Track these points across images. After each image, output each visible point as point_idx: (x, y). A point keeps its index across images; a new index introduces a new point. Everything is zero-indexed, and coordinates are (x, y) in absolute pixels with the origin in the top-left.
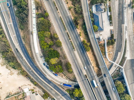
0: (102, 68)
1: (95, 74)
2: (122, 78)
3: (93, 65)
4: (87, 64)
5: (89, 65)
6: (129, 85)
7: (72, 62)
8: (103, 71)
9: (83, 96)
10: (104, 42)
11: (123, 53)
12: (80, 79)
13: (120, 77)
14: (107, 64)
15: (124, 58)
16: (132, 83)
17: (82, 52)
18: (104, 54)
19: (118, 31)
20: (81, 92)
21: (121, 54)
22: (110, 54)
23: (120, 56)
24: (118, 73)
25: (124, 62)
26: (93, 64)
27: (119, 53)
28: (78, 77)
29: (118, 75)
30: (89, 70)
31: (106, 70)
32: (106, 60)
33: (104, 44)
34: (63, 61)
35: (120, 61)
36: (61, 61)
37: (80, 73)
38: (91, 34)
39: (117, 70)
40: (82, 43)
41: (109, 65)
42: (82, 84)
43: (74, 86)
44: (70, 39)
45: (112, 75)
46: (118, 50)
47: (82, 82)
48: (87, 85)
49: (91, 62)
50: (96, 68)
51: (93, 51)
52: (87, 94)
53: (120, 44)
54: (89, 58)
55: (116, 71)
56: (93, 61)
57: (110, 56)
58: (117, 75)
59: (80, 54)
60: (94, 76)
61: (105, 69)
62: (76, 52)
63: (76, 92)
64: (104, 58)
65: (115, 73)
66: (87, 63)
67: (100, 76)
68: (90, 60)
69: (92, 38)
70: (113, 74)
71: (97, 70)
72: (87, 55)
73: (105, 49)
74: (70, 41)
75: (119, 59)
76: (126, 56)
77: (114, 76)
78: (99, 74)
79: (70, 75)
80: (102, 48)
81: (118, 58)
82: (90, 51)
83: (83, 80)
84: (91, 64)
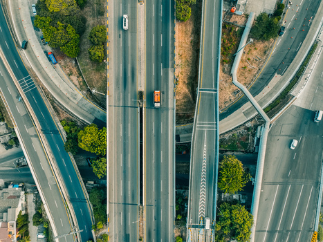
0: (203, 94)
1: (172, 104)
2: (251, 161)
4: (160, 59)
5: (166, 66)
6: (264, 183)
7: (117, 35)
8: (202, 104)
9: (105, 156)
10: (246, 22)
11: (287, 83)
12: (119, 99)
13: (246, 152)
14: (225, 96)
15: (285, 97)
16: (274, 183)
17: (161, 14)
18: (228, 59)
19: (304, 5)
20: (102, 139)
21: (281, 82)
22: (247, 69)
23: (276, 87)
24: (247, 139)
25: (279, 110)
26: (179, 70)
27: (277, 77)
28: (115, 89)
29: (245, 145)
30: (158, 81)
31: (211, 105)
32: (226, 82)
33: (242, 30)
34: (90, 21)
35: (270, 101)
36: (84, 20)
37: (127, 78)
39: (248, 129)
42: (118, 116)
43: (96, 118)
45: (227, 137)
46: (279, 67)
47: (121, 109)
48: (134, 125)
49: (178, 61)
50: (183, 89)
51: (197, 32)
52: (121, 156)
53: (293, 50)
54: (177, 44)
55: (241, 130)
56: (184, 60)
57: (246, 74)
58: (241, 143)
59: (154, 20)
60: (167, 109)
61: (211, 100)
63: (86, 133)
64: (223, 71)
65: (236, 133)
66: (162, 56)
67: (187, 126)
68: (176, 52)
70: (231, 134)
71: (186, 96)
72: (174, 33)
73: (237, 46)
75: (270, 94)
76: (293, 93)
77: (230, 140)
78: (188, 117)
79: (95, 76)
80: (230, 40)
81: (267, 90)
82: (190, 28)
83: (125, 107)
84: (173, 67)
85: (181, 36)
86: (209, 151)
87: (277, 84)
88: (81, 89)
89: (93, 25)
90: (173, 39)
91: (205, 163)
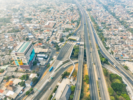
3: (87, 67)
5: (90, 69)
7: (102, 75)
11: (62, 66)
15: (64, 63)
16: (69, 52)
17: (92, 78)
18: (75, 71)
19: (55, 80)
20: (101, 58)
21: (64, 66)
25: (65, 61)
27: (64, 67)
30: (91, 66)
33: (71, 75)
34: (109, 80)
35: (66, 63)
37: (98, 67)
38: (79, 85)
40: (89, 83)
44: (99, 90)
46: (63, 69)
47: (98, 63)
53: (60, 71)
54: (88, 72)
57: (71, 68)
62: (97, 79)
65: (74, 60)
66: (90, 70)
68: (87, 71)
69: (79, 82)
71: (85, 65)
75: (66, 65)
76: (62, 63)
81: (67, 65)
83: (97, 63)
84: (88, 68)
85: (87, 73)
87: (65, 66)
88: (108, 70)
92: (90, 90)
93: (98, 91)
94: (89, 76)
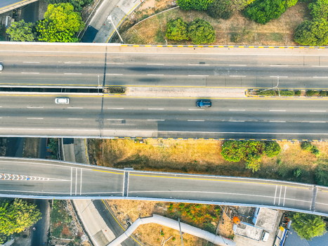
0: (120, 177)
1: (108, 133)
3: (152, 142)
4: (170, 118)
5: (161, 126)
7: (204, 59)
8: (107, 176)
9: (36, 40)
10: (224, 236)
12: (116, 60)
13: (49, 234)
14: (125, 206)
17: (232, 120)
18: (174, 210)
20: (59, 36)
22: (160, 237)
24: (65, 236)
26: (155, 144)
28: (129, 56)
29: (57, 232)
30: (137, 115)
32: (143, 208)
36: (226, 16)
38: (290, 194)
39: (78, 237)
40: (270, 137)
41: (116, 212)
42: (93, 59)
44: (309, 93)
45: (69, 208)
47: (101, 63)
48: (79, 81)
49: (168, 142)
50: (130, 150)
51: (209, 169)
52: (37, 62)
54: (191, 141)
55: (78, 229)
56: (170, 151)
57: (154, 235)
58: (61, 227)
59: (224, 110)
60: (101, 127)
61: (113, 189)
63: (68, 13)
64: (158, 204)
65: (74, 221)
66: (171, 122)
67: (86, 155)
68: (180, 140)
69: (271, 192)
70: (72, 213)
71: (122, 153)
72: (206, 137)
73: (192, 224)
74: (303, 90)
77: (64, 212)
78: (98, 155)
79: (151, 29)
80: (199, 214)
82: (215, 160)
83: (105, 68)
84: (159, 136)
86: (41, 185)
88: (137, 12)
89: (220, 28)
90: (198, 137)
91: (22, 178)
92: (311, 138)
93: (314, 98)
94: (227, 137)
